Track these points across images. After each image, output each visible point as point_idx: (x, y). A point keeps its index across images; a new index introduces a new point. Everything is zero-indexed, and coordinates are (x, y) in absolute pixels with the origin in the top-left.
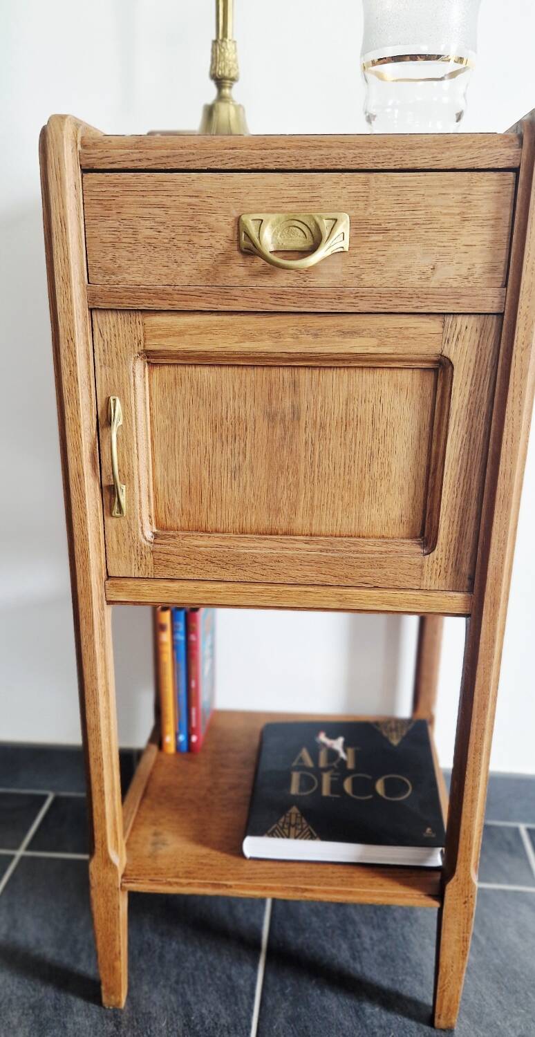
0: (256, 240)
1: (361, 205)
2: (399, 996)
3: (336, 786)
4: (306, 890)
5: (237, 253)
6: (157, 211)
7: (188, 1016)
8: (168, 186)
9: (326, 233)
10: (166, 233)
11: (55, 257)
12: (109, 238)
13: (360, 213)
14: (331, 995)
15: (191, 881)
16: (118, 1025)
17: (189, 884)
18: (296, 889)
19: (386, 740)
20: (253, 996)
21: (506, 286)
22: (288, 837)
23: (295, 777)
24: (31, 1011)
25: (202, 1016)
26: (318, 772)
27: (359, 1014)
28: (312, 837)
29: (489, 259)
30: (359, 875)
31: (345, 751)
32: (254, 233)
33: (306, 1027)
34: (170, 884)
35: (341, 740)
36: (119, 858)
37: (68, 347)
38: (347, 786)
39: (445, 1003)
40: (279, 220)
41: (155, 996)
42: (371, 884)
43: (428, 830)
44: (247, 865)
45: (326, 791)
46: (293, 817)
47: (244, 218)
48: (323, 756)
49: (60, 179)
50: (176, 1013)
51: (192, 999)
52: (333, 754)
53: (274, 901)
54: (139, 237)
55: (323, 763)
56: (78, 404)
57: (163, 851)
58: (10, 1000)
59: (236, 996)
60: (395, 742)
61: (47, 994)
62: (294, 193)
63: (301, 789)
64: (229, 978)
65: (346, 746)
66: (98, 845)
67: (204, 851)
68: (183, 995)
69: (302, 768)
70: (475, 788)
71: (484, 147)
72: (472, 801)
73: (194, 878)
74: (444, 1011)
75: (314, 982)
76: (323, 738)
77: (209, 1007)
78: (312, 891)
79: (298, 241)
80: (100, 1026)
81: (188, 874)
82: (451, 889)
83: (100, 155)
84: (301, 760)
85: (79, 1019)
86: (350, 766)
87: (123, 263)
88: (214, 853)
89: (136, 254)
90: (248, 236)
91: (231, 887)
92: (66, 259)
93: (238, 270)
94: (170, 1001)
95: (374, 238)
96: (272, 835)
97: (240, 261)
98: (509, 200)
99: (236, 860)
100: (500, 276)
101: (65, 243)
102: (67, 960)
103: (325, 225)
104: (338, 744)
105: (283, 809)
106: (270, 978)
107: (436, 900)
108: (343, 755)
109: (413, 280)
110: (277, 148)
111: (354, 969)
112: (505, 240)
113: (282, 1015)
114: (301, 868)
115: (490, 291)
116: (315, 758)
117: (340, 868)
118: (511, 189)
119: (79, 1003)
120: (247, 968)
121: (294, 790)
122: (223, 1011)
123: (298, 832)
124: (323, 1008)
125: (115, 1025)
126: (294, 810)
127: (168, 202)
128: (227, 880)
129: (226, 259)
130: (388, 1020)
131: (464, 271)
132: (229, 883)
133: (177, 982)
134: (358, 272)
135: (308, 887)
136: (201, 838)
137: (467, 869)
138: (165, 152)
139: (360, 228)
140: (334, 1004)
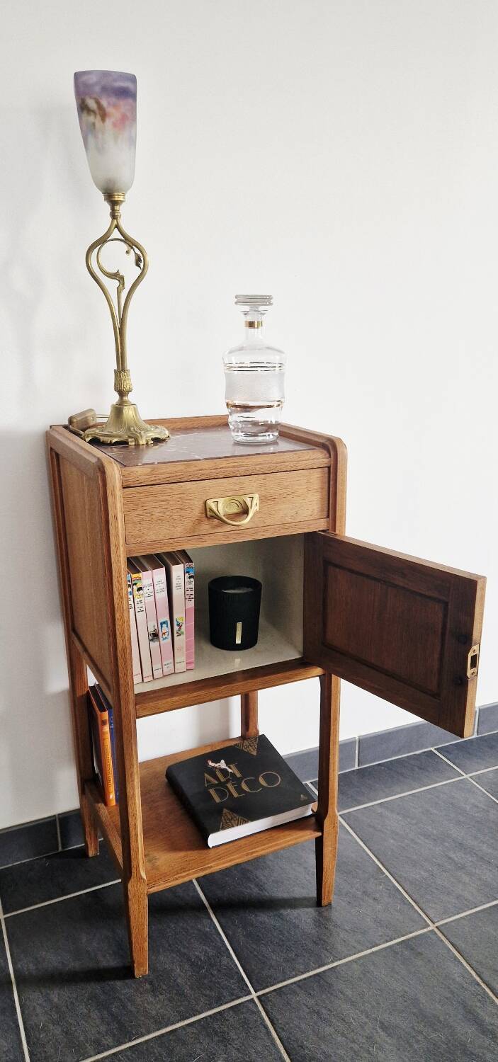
0: (217, 512)
1: (263, 489)
2: (295, 899)
3: (239, 789)
4: (252, 853)
5: (205, 518)
6: (163, 503)
7: (190, 960)
8: (169, 491)
9: (249, 504)
10: (168, 513)
11: (110, 535)
12: (137, 520)
13: (263, 492)
14: (262, 915)
15: (188, 872)
16: (151, 983)
17: (188, 875)
18: (247, 855)
19: (248, 754)
20: (220, 934)
21: (328, 517)
22: (233, 826)
23: (212, 791)
24: (90, 1001)
25: (197, 957)
26: (223, 784)
27: (280, 916)
28: (246, 822)
29: (320, 506)
30: (274, 834)
31: (230, 767)
32: (215, 509)
33: (258, 936)
34: (177, 879)
35: (223, 761)
36: (143, 875)
37: (118, 581)
38: (244, 786)
39: (327, 889)
40: (225, 501)
41: (161, 958)
42: (278, 838)
43: (302, 796)
44: (212, 852)
45: (236, 795)
46: (228, 814)
47: (208, 502)
48: (218, 774)
49: (114, 495)
50: (182, 961)
51: (185, 951)
52: (223, 771)
53: (197, 879)
54: (154, 517)
55: (223, 780)
56: (123, 610)
57: (158, 863)
58: (72, 1002)
59: (209, 938)
60: (255, 753)
61: (95, 988)
62: (232, 487)
63: (221, 798)
64: (200, 930)
65: (227, 764)
66: (134, 870)
67: (182, 854)
68: (179, 951)
69: (212, 786)
70: (334, 763)
71: (315, 459)
72: (334, 770)
73: (189, 870)
74: (327, 894)
75: (247, 911)
76: (211, 764)
77: (199, 951)
78: (257, 851)
79: (235, 509)
80: (141, 989)
81: (183, 870)
82: (327, 822)
83: (134, 480)
84: (208, 781)
85: (123, 992)
86: (238, 775)
87: (145, 531)
88: (189, 853)
89: (152, 526)
90: (211, 510)
91: (212, 867)
92: (117, 535)
93: (206, 527)
94: (174, 958)
95: (269, 503)
96: (223, 828)
97: (206, 522)
98: (327, 480)
99: (205, 851)
100: (325, 513)
101: (116, 528)
102: (91, 965)
103: (248, 501)
104: (223, 764)
105: (220, 812)
106: (223, 920)
107: (318, 831)
108: (230, 770)
109: (289, 520)
110: (222, 468)
111: (265, 896)
112: (326, 497)
113: (241, 936)
114: (243, 842)
115: (323, 521)
116: (216, 778)
117: (262, 835)
118: (327, 475)
119: (119, 984)
120: (205, 921)
121: (217, 800)
122: (207, 948)
123: (236, 822)
124: (261, 923)
125: (150, 985)
126: (225, 811)
127: (169, 498)
128: (208, 864)
129: (199, 521)
130: (298, 913)
131: (310, 513)
132: (209, 865)
133: (170, 946)
134: (263, 519)
135: (254, 850)
136: (174, 847)
137: (333, 809)
138: (168, 475)
139: (263, 499)
140: (264, 918)
